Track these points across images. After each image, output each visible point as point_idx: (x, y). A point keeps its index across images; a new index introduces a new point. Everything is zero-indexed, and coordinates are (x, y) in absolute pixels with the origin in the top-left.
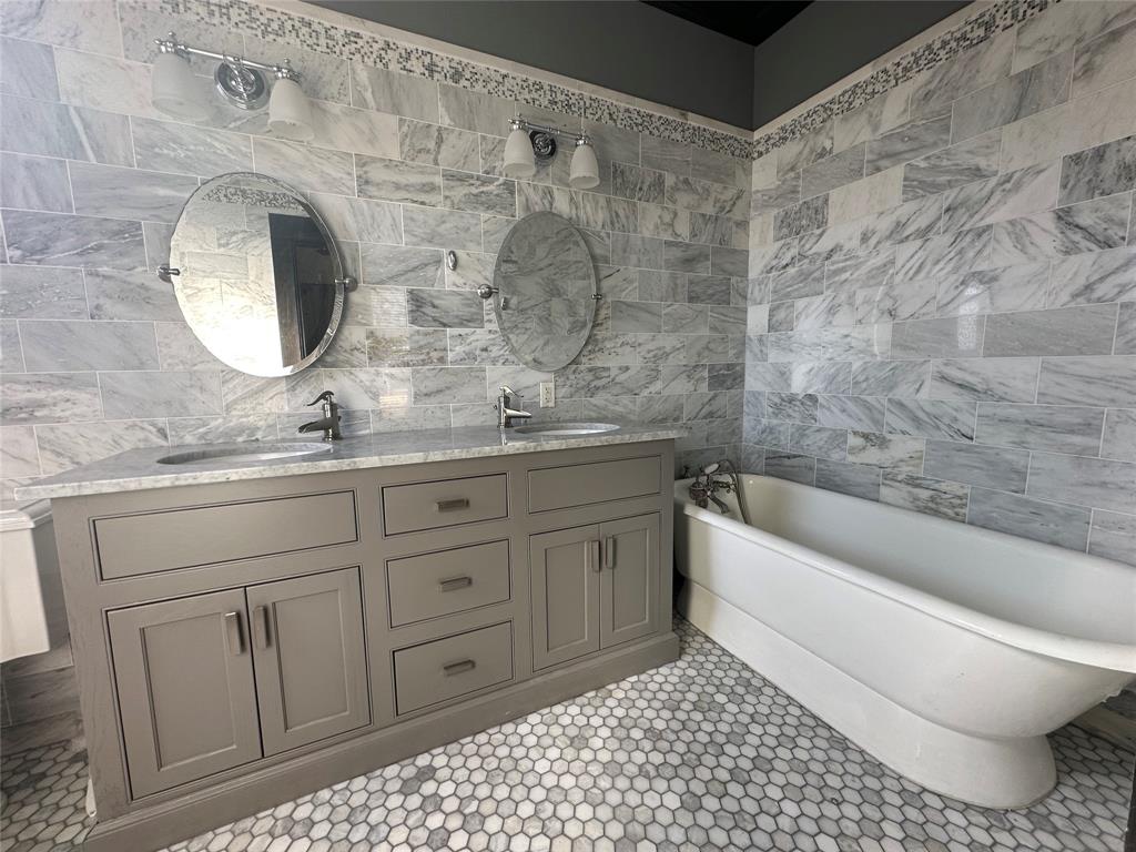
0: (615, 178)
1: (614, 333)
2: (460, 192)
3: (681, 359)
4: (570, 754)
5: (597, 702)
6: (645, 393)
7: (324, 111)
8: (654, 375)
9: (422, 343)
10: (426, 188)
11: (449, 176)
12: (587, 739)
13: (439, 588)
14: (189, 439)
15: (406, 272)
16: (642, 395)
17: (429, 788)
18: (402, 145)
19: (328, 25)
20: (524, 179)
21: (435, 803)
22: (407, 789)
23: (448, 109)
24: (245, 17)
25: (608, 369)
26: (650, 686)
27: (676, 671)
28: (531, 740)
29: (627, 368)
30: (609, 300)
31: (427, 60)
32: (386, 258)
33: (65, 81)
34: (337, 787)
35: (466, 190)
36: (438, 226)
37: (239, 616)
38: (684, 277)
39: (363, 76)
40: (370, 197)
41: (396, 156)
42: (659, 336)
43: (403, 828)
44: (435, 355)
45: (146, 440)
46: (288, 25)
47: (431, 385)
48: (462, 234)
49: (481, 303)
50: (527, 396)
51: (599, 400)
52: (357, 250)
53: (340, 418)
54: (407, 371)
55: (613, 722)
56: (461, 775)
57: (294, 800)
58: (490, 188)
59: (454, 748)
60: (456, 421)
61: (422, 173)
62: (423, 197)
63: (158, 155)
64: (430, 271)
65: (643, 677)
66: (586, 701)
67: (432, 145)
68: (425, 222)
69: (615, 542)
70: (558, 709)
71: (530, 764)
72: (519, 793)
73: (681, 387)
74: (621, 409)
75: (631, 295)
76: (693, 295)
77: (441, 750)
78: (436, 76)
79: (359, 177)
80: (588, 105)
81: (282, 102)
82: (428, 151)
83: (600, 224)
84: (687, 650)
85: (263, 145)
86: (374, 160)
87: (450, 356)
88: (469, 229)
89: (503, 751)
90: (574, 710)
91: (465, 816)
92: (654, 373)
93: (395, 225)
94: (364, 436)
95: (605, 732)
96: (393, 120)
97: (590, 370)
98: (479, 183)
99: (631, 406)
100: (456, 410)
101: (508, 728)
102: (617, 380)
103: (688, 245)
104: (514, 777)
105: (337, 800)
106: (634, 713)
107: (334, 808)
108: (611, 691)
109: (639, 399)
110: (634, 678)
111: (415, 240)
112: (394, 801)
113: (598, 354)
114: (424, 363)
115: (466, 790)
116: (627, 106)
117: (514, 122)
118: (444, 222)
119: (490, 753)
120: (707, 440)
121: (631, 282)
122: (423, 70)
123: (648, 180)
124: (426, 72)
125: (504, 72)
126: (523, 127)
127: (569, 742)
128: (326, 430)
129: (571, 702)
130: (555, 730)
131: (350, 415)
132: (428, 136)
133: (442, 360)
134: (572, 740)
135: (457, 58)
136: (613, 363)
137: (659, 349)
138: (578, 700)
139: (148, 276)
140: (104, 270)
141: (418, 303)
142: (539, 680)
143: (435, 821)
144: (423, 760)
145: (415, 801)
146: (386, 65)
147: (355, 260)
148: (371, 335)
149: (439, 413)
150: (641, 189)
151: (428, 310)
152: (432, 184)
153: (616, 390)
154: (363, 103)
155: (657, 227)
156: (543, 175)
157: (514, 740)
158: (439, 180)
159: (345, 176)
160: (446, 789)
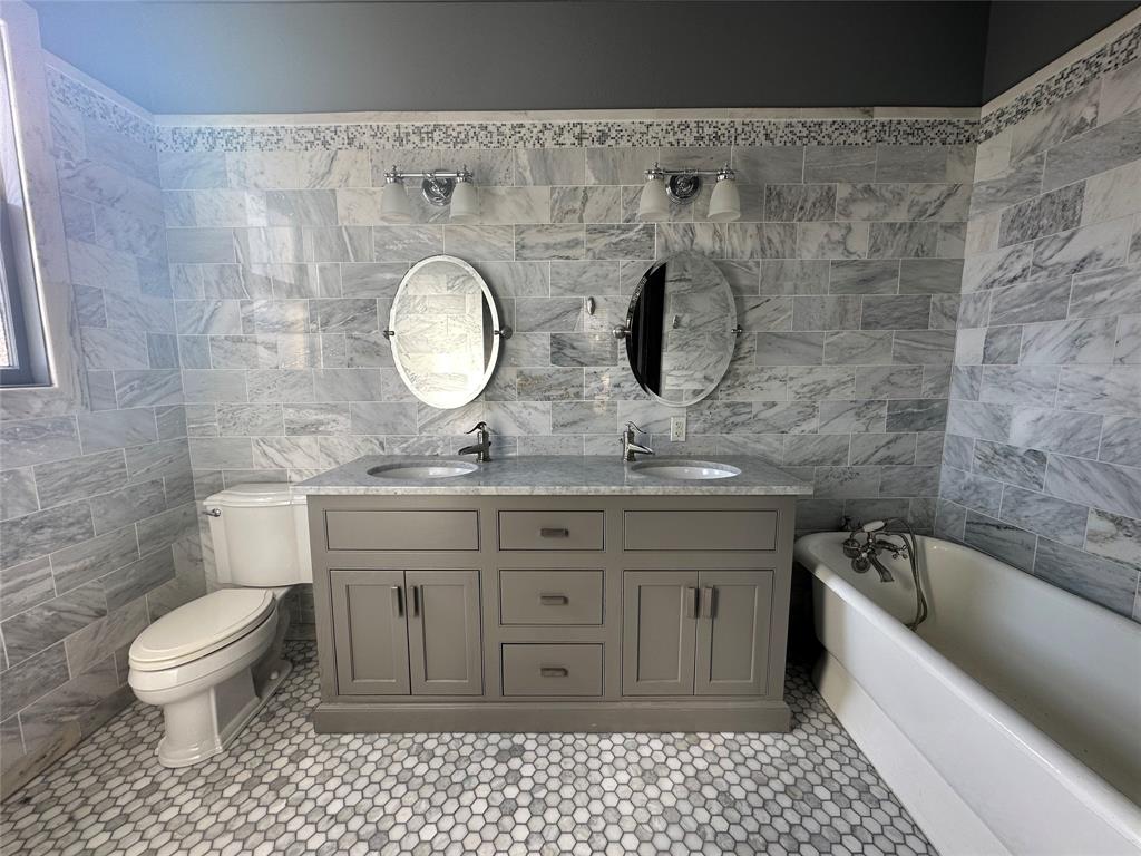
0: (768, 201)
1: (759, 367)
2: (601, 243)
3: (849, 393)
4: (637, 784)
5: (682, 746)
6: (796, 431)
7: (493, 195)
8: (809, 412)
9: (562, 380)
10: (572, 244)
11: (592, 230)
12: (658, 777)
13: (539, 600)
14: (397, 451)
15: (550, 320)
16: (792, 433)
17: (515, 763)
18: (552, 210)
19: (499, 124)
20: (664, 221)
21: (515, 777)
22: (501, 757)
23: (593, 170)
24: (443, 135)
25: (750, 405)
26: (743, 750)
27: (780, 744)
28: (608, 757)
29: (774, 404)
30: (755, 332)
31: (577, 130)
32: (537, 309)
33: (341, 211)
34: (456, 735)
35: (606, 240)
36: (580, 276)
37: (399, 590)
38: (857, 301)
39: (524, 159)
40: (525, 259)
41: (546, 220)
42: (819, 369)
43: (487, 786)
44: (572, 391)
45: (373, 450)
46: (471, 133)
47: (568, 417)
48: (601, 282)
49: (616, 343)
50: (655, 431)
51: (737, 436)
52: (513, 304)
53: (490, 443)
54: (548, 404)
55: (690, 771)
56: (542, 763)
57: (428, 733)
58: (631, 234)
59: (544, 738)
60: (589, 450)
61: (568, 231)
62: (569, 253)
63: (389, 250)
64: (571, 317)
65: (741, 738)
66: (671, 740)
67: (577, 205)
68: (569, 274)
69: (715, 593)
70: (642, 738)
71: (599, 778)
72: (581, 799)
73: (846, 426)
74: (762, 447)
75: (784, 325)
76: (870, 320)
77: (534, 736)
78: (585, 142)
79: (517, 244)
80: (739, 131)
81: (459, 200)
82: (574, 211)
83: (748, 253)
84: (804, 726)
85: (451, 231)
86: (529, 227)
87: (585, 392)
88: (607, 275)
89: (581, 757)
90: (657, 744)
91: (533, 798)
92: (810, 410)
93: (543, 280)
94: (510, 458)
95: (678, 778)
96: (546, 190)
97: (728, 406)
98: (619, 231)
99: (776, 444)
100: (589, 440)
101: (593, 739)
102: (762, 416)
103: (866, 264)
104: (582, 784)
105: (452, 745)
106: (715, 771)
107: (450, 750)
108: (700, 740)
109: (787, 439)
110: (730, 736)
111: (560, 291)
112: (489, 763)
113: (738, 389)
114: (562, 397)
115: (541, 778)
116: (789, 121)
117: (650, 172)
118: (585, 272)
119: (571, 754)
120: (881, 490)
121: (785, 311)
122: (573, 140)
123: (812, 197)
124: (576, 142)
125: (648, 121)
126: (659, 175)
127: (640, 773)
128: (479, 453)
129: (657, 736)
130: (633, 757)
131: (501, 439)
132: (575, 198)
133: (578, 395)
134: (644, 771)
135: (604, 121)
136: (756, 399)
137: (818, 383)
138: (664, 737)
139: (377, 336)
140: (356, 334)
141: (559, 345)
142: (627, 705)
143: (511, 792)
144: (518, 739)
145: (501, 769)
146: (542, 145)
147: (511, 313)
148: (520, 374)
149: (573, 442)
150: (802, 208)
151: (568, 351)
152: (577, 239)
153: (757, 427)
154: (523, 182)
155: (821, 247)
156: (684, 213)
157: (594, 751)
158: (582, 235)
159: (508, 245)
160: (528, 770)
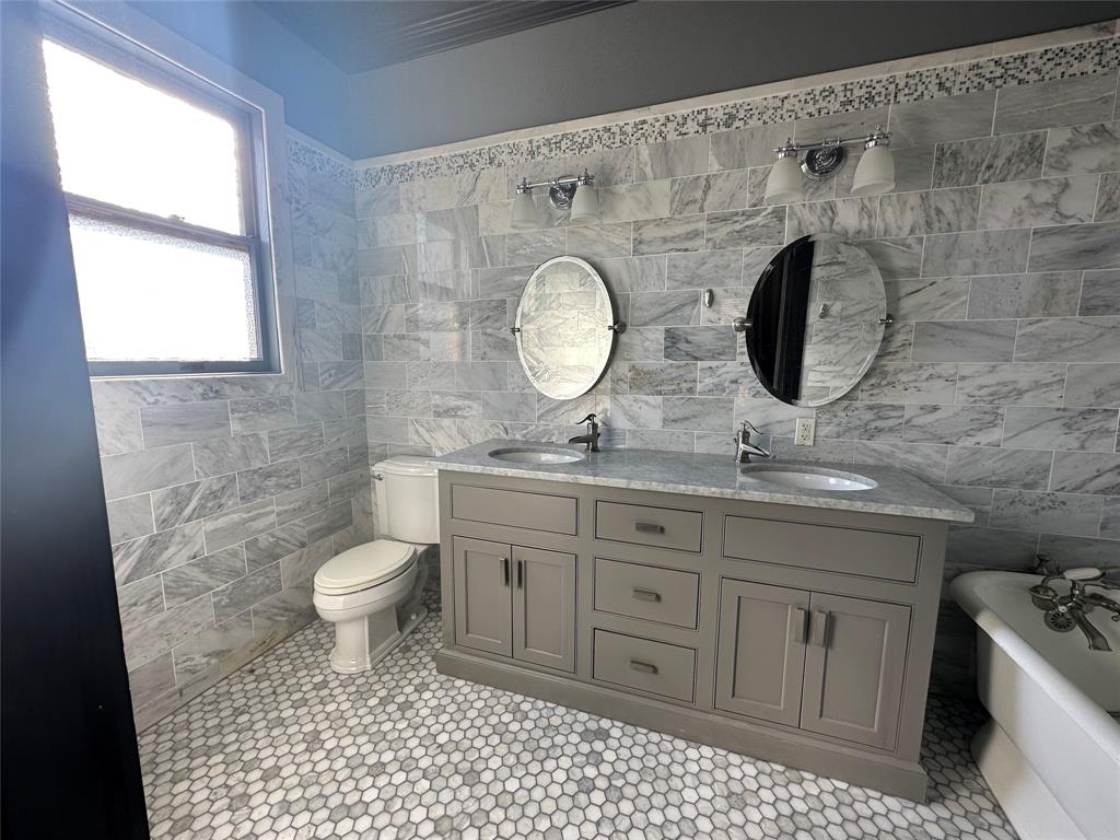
0: (939, 163)
1: (917, 364)
2: (723, 231)
3: (1055, 398)
4: (721, 804)
5: (780, 779)
6: (969, 442)
7: (614, 194)
8: (991, 419)
9: (674, 375)
10: (691, 236)
11: (713, 219)
12: (746, 804)
13: (631, 593)
15: (665, 314)
16: (960, 444)
18: (672, 202)
19: (622, 124)
20: (796, 201)
21: (596, 759)
22: (586, 736)
23: (717, 156)
25: (902, 408)
29: (935, 409)
30: (913, 322)
31: (701, 118)
32: (651, 303)
33: (482, 224)
34: (549, 705)
35: (730, 228)
36: (697, 268)
37: (506, 561)
38: (1073, 281)
39: (645, 153)
40: (643, 254)
41: (665, 213)
42: (1007, 366)
44: (684, 386)
47: (679, 413)
48: (721, 273)
49: (735, 336)
50: (777, 432)
51: (881, 444)
52: (628, 300)
53: (599, 435)
54: (659, 399)
55: (785, 809)
56: (625, 753)
57: (525, 696)
58: (758, 219)
59: (630, 729)
60: (700, 448)
61: (688, 223)
62: (688, 245)
63: (518, 255)
64: (687, 310)
66: (768, 770)
67: (699, 194)
68: (686, 267)
70: (734, 759)
71: (680, 786)
72: (658, 801)
73: (1048, 441)
74: (918, 460)
75: (957, 312)
76: (1094, 302)
77: (620, 725)
78: (709, 128)
79: (635, 239)
80: (901, 86)
82: (695, 201)
83: (907, 230)
85: (573, 232)
86: (647, 222)
87: (699, 387)
88: (729, 265)
90: (750, 770)
91: (611, 784)
92: (989, 418)
93: (660, 274)
94: (618, 450)
96: (666, 183)
97: (871, 408)
98: (744, 218)
99: (937, 457)
100: (699, 438)
101: (680, 744)
102: (916, 422)
105: (544, 712)
107: (541, 716)
108: (803, 779)
109: (953, 451)
111: (675, 284)
112: (574, 738)
113: (886, 390)
114: (674, 392)
115: (622, 767)
116: (974, 61)
117: (780, 150)
118: (704, 263)
121: (957, 295)
122: (697, 127)
123: (1007, 151)
124: (700, 129)
125: (784, 94)
127: (726, 794)
128: (588, 443)
130: (720, 775)
131: (610, 430)
132: (697, 187)
133: (690, 391)
135: (731, 103)
136: (911, 401)
137: (1005, 384)
139: (505, 333)
141: (672, 338)
143: (591, 772)
144: (605, 723)
145: (585, 748)
146: (664, 138)
147: (625, 308)
148: (633, 368)
149: (684, 438)
150: (989, 167)
151: (683, 346)
152: (696, 230)
153: (910, 435)
154: (643, 177)
155: (1018, 213)
156: (824, 189)
157: (679, 757)
158: (703, 225)
159: (626, 242)
